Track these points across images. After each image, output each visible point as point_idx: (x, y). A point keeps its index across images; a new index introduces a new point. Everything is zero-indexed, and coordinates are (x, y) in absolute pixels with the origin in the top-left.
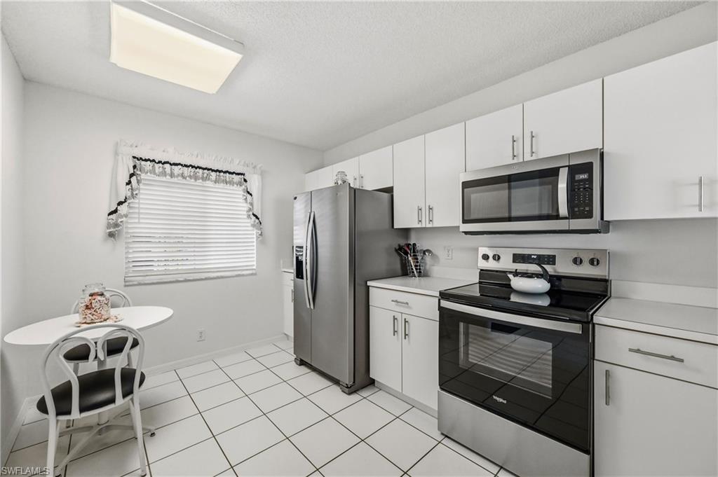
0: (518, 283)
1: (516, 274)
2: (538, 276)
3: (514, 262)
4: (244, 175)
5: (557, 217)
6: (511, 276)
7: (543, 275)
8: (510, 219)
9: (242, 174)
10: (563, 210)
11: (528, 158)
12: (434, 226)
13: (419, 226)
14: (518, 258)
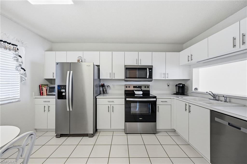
0: (136, 92)
1: (136, 91)
2: (141, 91)
3: (133, 88)
4: (17, 46)
5: (146, 78)
6: (135, 91)
7: (141, 90)
8: (136, 78)
9: (15, 45)
10: (148, 77)
11: (139, 65)
12: (115, 79)
13: (110, 78)
14: (134, 87)
